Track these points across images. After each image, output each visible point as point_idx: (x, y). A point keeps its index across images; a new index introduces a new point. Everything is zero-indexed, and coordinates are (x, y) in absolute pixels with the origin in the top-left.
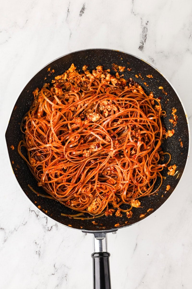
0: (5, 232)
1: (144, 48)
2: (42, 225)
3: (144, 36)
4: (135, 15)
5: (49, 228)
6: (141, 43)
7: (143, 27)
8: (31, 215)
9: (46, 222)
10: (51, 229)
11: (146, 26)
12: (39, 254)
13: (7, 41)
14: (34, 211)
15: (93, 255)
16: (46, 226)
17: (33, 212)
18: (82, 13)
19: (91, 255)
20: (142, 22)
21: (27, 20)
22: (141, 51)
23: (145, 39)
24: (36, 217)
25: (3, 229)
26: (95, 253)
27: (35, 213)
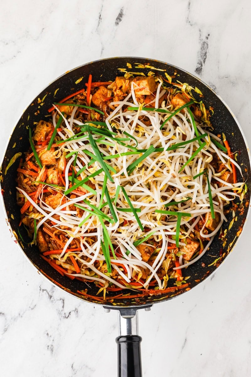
0: (6, 319)
1: (202, 70)
2: (57, 310)
3: (203, 55)
4: (191, 25)
5: (66, 314)
6: (198, 63)
7: (202, 42)
8: (42, 295)
9: (62, 306)
10: (68, 316)
11: (206, 40)
12: (52, 349)
13: (15, 56)
14: (46, 290)
15: (118, 339)
16: (62, 311)
17: (45, 292)
18: (118, 20)
19: (116, 340)
20: (201, 35)
21: (43, 29)
22: (199, 75)
23: (205, 59)
24: (49, 299)
25: (3, 314)
26: (121, 337)
27: (48, 293)
